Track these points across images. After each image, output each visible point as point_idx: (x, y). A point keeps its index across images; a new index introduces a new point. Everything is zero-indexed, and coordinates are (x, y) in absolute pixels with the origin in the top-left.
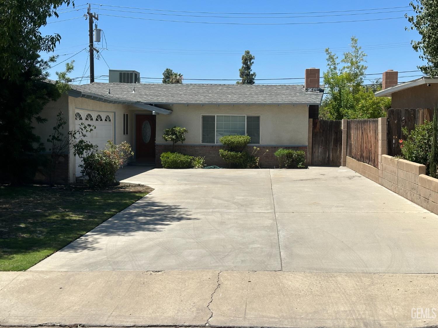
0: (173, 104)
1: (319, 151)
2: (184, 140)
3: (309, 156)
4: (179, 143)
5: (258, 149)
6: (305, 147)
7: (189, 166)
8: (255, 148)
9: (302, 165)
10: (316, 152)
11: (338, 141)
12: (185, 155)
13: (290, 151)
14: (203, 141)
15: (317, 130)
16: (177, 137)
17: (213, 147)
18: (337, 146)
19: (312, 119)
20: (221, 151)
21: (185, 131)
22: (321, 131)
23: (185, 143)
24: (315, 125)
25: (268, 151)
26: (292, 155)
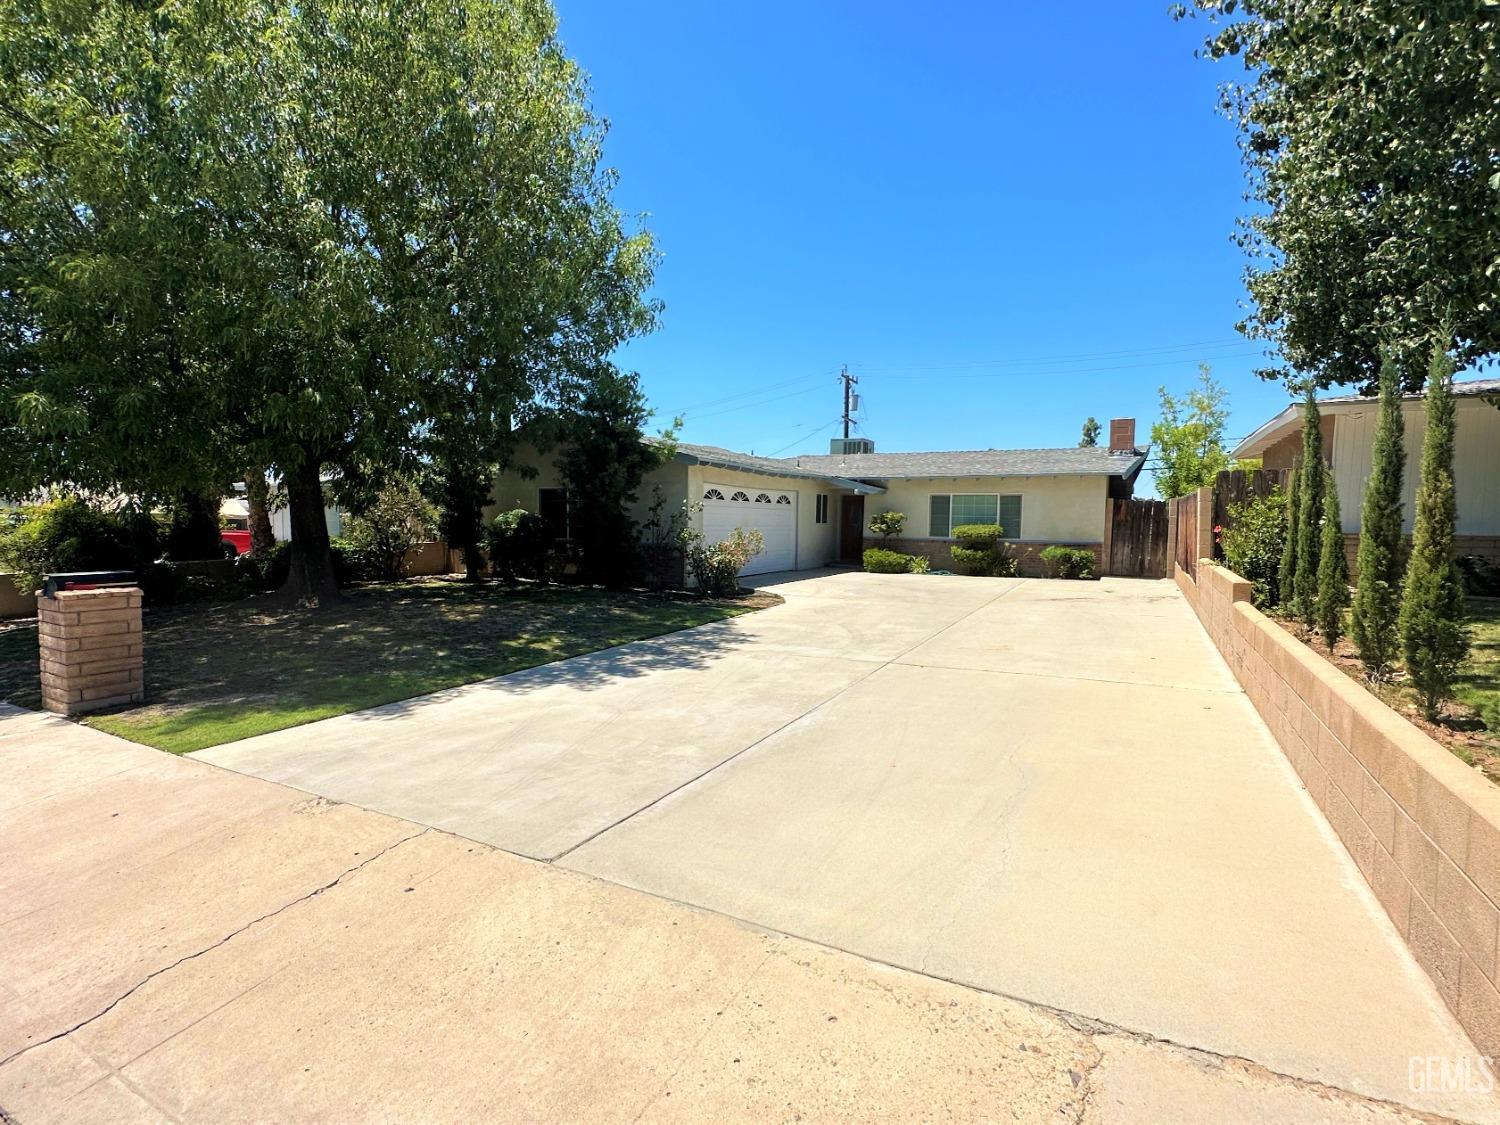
0: (887, 479)
1: (1124, 552)
2: (901, 531)
3: (1105, 558)
4: (893, 535)
5: (1014, 546)
6: (1100, 545)
7: (904, 569)
8: (1007, 544)
9: (1088, 573)
10: (1119, 553)
11: (1161, 535)
12: (898, 553)
13: (1068, 550)
14: (932, 534)
15: (1122, 516)
16: (888, 527)
17: (945, 542)
18: (1157, 545)
19: (1112, 500)
20: (954, 548)
21: (902, 518)
22: (1129, 518)
23: (901, 535)
24: (1117, 508)
25: (1030, 549)
26: (1070, 558)
